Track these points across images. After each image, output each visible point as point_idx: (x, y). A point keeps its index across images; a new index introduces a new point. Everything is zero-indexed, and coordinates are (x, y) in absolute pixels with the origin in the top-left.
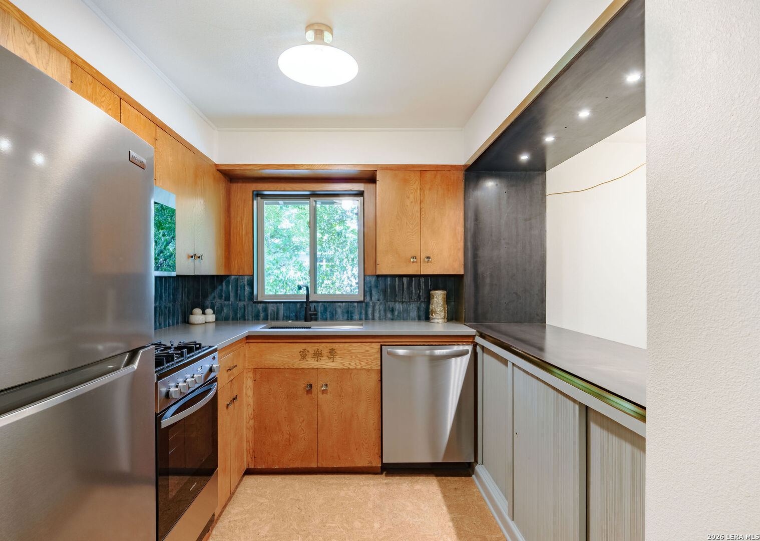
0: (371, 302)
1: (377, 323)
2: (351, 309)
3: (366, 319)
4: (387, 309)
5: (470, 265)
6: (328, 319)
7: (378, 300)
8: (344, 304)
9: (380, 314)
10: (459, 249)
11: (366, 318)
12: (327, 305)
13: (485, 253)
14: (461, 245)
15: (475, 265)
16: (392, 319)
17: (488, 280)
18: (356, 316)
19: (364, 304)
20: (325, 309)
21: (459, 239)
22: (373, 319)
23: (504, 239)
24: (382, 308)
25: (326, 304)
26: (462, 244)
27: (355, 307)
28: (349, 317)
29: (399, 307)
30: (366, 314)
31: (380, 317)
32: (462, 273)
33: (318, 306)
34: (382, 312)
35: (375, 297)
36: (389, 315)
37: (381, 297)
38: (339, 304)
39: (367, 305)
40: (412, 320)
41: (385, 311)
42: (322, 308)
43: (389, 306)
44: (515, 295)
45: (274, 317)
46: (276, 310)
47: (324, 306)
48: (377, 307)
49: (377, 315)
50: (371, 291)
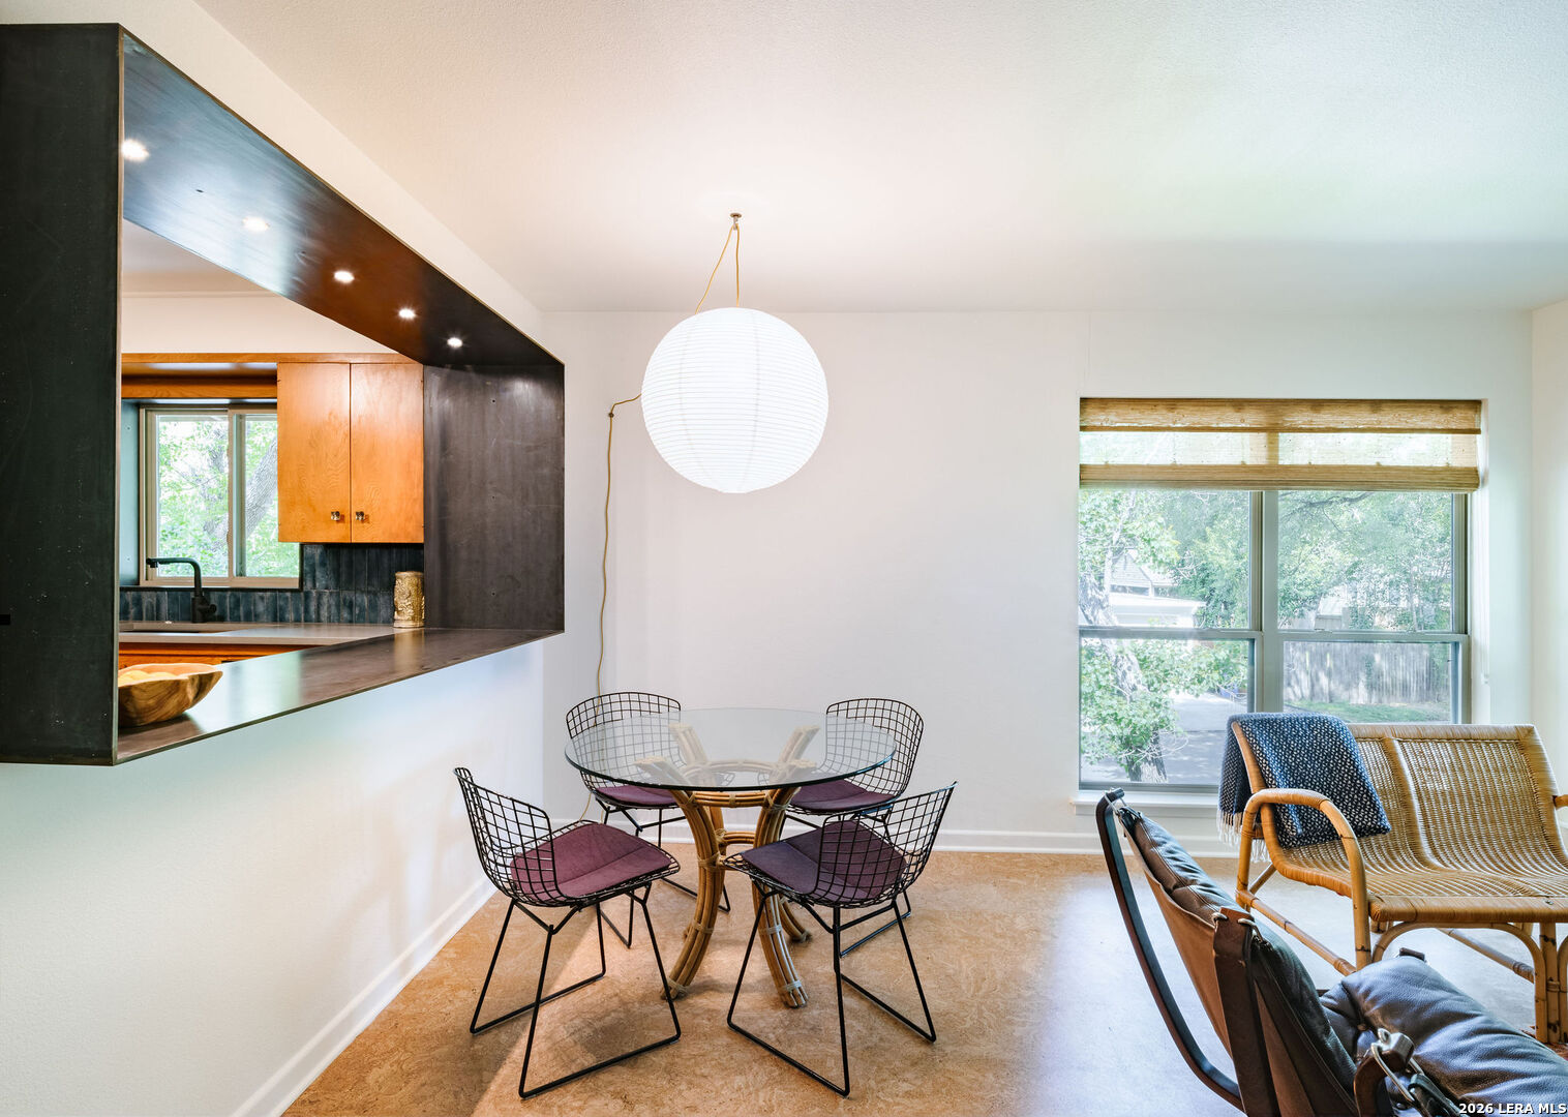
0: (314, 592)
1: (325, 627)
2: (281, 603)
3: (306, 621)
4: (342, 602)
5: (433, 527)
6: (242, 618)
7: (326, 589)
8: (268, 594)
9: (329, 612)
10: (415, 500)
11: (307, 619)
12: (240, 594)
13: (459, 506)
14: (419, 492)
15: (443, 526)
16: (351, 622)
17: (464, 554)
18: (291, 616)
19: (302, 594)
20: (237, 603)
21: (416, 481)
22: (318, 620)
23: (491, 483)
24: (332, 602)
25: (237, 593)
26: (421, 490)
27: (287, 598)
28: (277, 618)
29: (363, 600)
30: (307, 611)
31: (329, 618)
32: (421, 540)
33: (225, 598)
34: (334, 610)
35: (321, 583)
36: (345, 614)
37: (332, 583)
38: (261, 594)
39: (307, 595)
40: (383, 622)
41: (338, 606)
42: (232, 600)
43: (345, 600)
44: (509, 580)
45: (153, 615)
46: (155, 603)
47: (235, 596)
48: (325, 599)
49: (324, 613)
50: (315, 571)
